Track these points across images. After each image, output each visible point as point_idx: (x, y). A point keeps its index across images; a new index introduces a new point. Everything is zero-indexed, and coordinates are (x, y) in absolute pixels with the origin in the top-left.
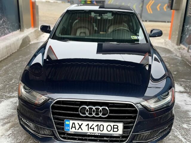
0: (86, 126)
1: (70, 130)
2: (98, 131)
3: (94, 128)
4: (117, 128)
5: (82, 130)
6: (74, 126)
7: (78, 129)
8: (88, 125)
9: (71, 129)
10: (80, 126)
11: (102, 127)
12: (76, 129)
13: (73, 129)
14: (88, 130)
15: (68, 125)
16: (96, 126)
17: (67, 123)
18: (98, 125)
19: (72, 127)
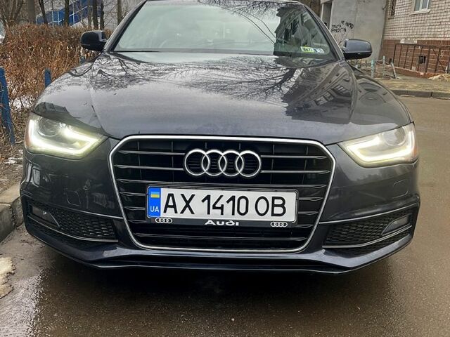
0: (203, 201)
1: (162, 214)
2: (233, 214)
3: (222, 205)
4: (282, 206)
5: (192, 213)
6: (171, 203)
7: (182, 212)
8: (208, 198)
9: (165, 211)
10: (188, 203)
11: (243, 202)
12: (176, 212)
13: (170, 210)
14: (209, 213)
15: (157, 202)
16: (228, 202)
17: (154, 195)
18: (233, 198)
19: (167, 206)
